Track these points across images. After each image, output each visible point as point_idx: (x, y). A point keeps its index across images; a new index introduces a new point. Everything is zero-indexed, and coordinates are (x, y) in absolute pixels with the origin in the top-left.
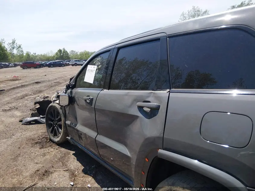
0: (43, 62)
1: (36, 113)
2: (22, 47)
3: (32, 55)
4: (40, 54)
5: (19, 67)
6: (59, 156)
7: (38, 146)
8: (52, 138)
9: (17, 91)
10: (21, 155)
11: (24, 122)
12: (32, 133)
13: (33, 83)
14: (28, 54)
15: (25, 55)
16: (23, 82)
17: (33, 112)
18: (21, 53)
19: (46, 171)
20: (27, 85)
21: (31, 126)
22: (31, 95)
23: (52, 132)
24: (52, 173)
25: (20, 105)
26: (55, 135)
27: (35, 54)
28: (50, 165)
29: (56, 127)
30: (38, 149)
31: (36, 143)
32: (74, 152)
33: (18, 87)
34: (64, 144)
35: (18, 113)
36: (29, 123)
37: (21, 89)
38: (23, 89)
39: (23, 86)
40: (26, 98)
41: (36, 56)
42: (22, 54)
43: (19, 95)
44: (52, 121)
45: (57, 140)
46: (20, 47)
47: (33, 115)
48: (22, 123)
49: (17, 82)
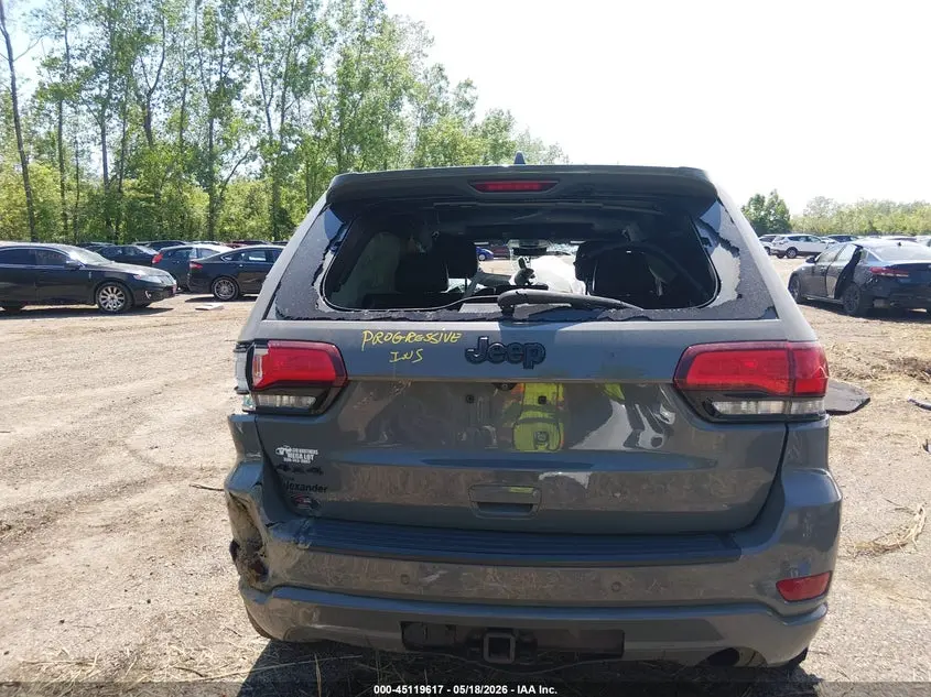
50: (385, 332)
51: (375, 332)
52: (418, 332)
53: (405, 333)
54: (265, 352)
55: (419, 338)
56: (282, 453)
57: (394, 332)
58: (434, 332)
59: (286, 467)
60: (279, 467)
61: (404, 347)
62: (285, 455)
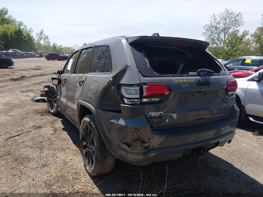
0: (68, 55)
1: (44, 94)
2: (49, 38)
3: (59, 46)
4: (66, 47)
5: (44, 58)
6: (51, 120)
7: (40, 114)
8: (50, 110)
9: (36, 78)
10: (27, 118)
11: (34, 100)
12: (38, 107)
13: (52, 73)
14: (55, 46)
15: (51, 46)
16: (44, 72)
17: (43, 93)
18: (48, 44)
19: (39, 127)
20: (46, 75)
21: (39, 103)
22: (47, 82)
23: (50, 106)
24: (43, 127)
25: (36, 88)
26: (52, 108)
27: (61, 46)
28: (44, 124)
29: (53, 103)
30: (39, 116)
31: (39, 113)
32: (62, 120)
33: (37, 76)
34: (57, 114)
35: (32, 94)
36: (38, 101)
37: (40, 77)
38: (42, 77)
39: (42, 75)
40: (42, 84)
41: (62, 49)
42: (48, 46)
43: (37, 81)
44: (51, 98)
45: (52, 111)
46: (47, 37)
47: (42, 95)
48: (33, 101)
49: (38, 71)
50: (178, 80)
51: (176, 80)
52: (186, 79)
53: (183, 80)
54: (147, 86)
55: (186, 81)
56: (150, 114)
57: (181, 80)
58: (189, 79)
59: (151, 118)
60: (149, 118)
61: (184, 83)
62: (151, 114)
